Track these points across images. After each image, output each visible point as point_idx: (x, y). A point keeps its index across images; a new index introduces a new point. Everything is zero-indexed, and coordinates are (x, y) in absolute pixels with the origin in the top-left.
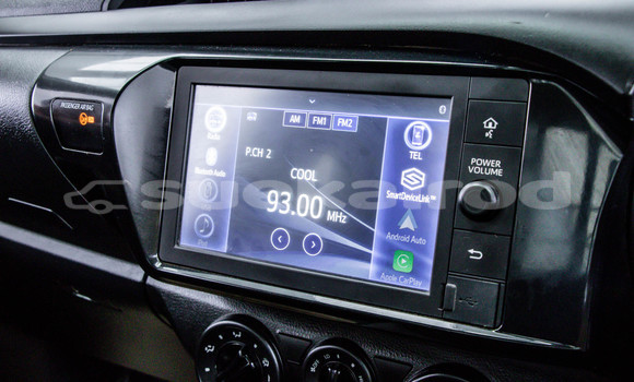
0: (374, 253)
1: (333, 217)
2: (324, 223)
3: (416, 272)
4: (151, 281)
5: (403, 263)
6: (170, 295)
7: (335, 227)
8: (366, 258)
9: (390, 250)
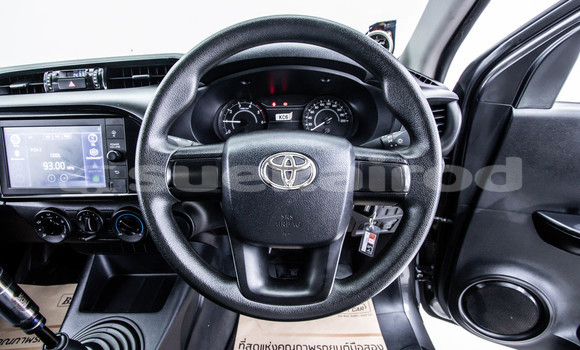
0: (86, 177)
1: (69, 168)
2: (66, 170)
3: (101, 181)
4: (7, 203)
5: (96, 179)
6: (17, 207)
7: (71, 171)
8: (84, 179)
9: (91, 176)
